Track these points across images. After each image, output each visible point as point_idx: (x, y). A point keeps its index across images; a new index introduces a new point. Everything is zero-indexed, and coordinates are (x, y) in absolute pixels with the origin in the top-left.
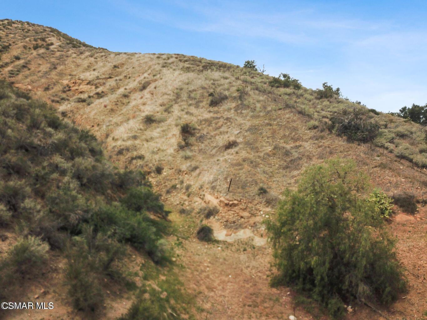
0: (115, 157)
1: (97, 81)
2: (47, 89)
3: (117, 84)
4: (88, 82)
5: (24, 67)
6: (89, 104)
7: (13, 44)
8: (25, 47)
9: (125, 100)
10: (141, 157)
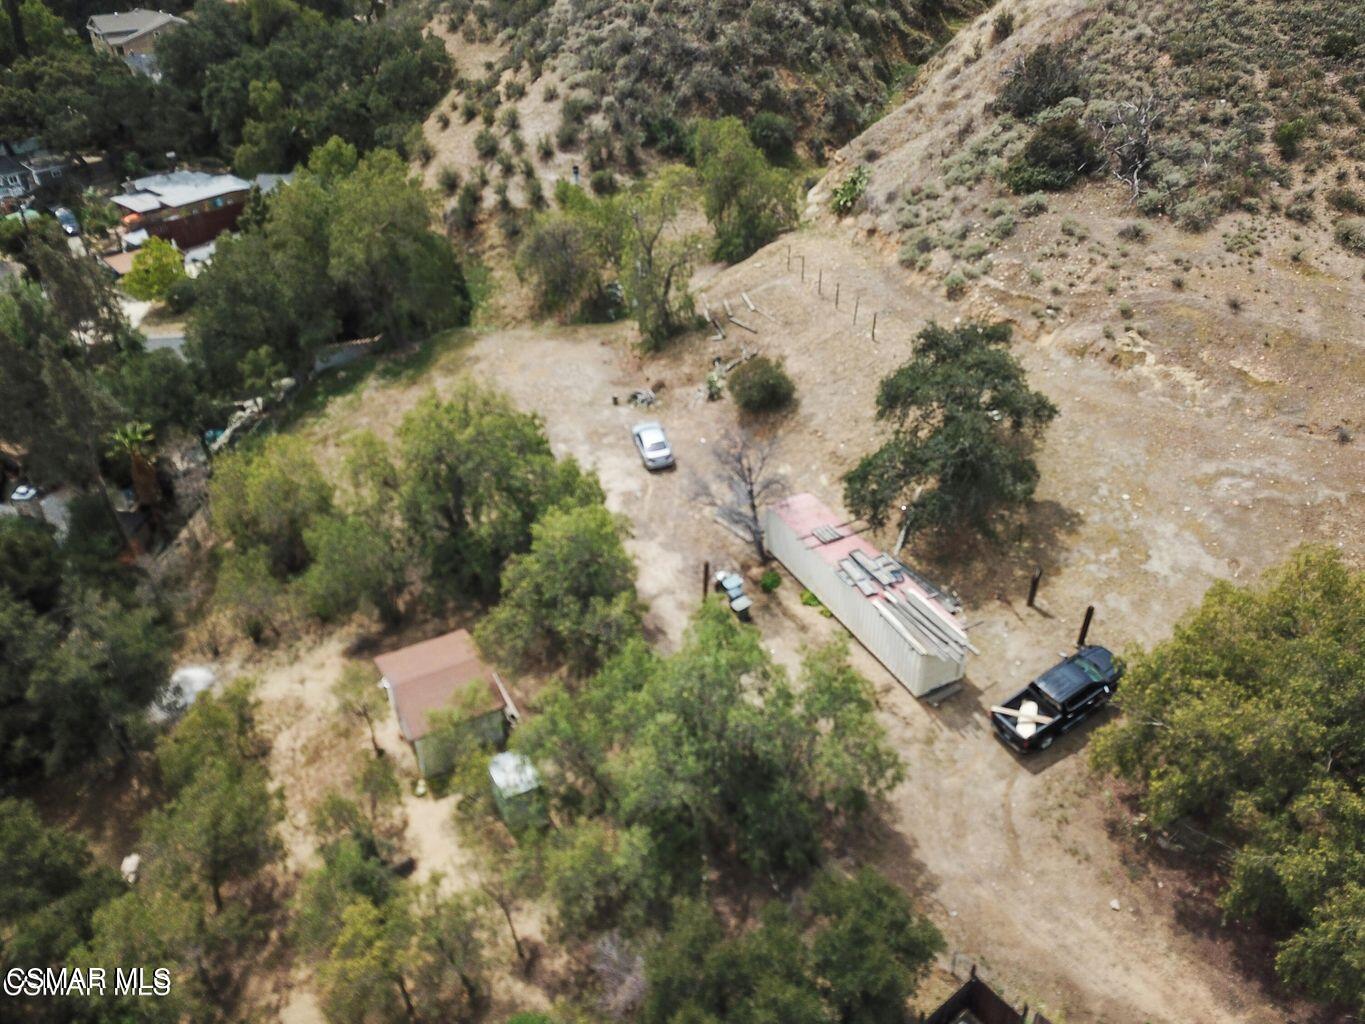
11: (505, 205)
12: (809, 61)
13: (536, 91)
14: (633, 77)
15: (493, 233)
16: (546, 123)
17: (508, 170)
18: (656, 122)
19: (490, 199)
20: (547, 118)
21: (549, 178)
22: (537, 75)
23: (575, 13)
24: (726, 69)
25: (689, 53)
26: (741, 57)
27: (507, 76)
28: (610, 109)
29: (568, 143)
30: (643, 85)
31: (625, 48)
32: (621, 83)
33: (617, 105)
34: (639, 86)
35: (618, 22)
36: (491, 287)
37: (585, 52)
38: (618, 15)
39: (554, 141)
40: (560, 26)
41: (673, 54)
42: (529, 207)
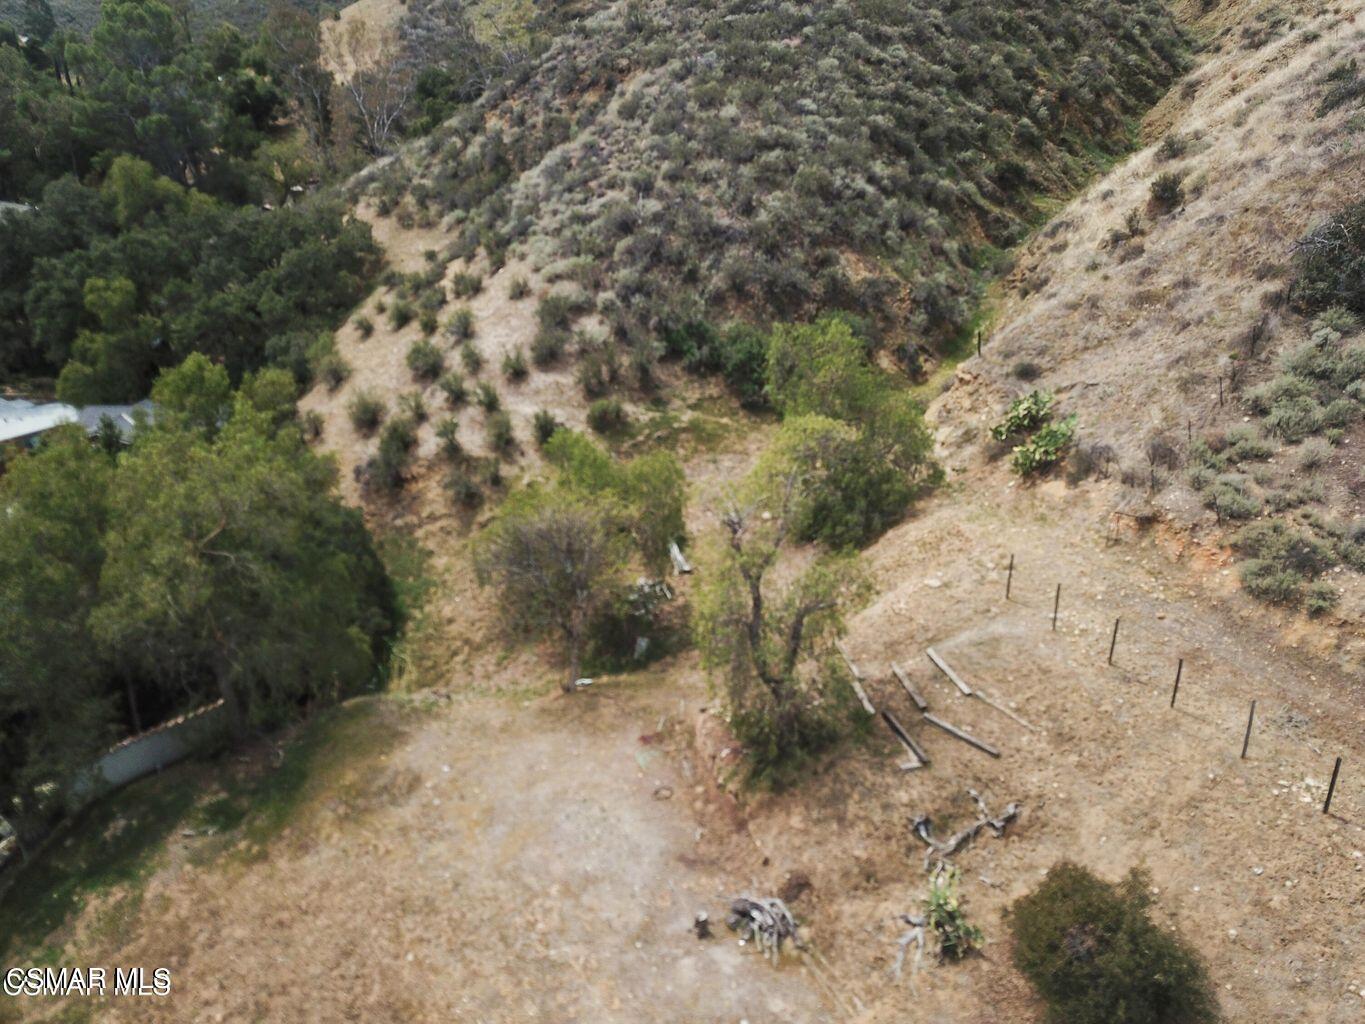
10: (1063, 248)
11: (453, 452)
12: (884, 242)
13: (498, 287)
14: (640, 266)
15: (434, 493)
16: (514, 330)
17: (458, 399)
18: (680, 327)
19: (429, 443)
20: (514, 322)
21: (521, 410)
22: (499, 264)
23: (550, 187)
24: (772, 251)
25: (717, 232)
26: (791, 237)
27: (456, 267)
28: (608, 309)
29: (549, 357)
30: (655, 276)
31: (626, 226)
32: (624, 274)
33: (619, 303)
34: (650, 277)
35: (611, 194)
36: (428, 584)
37: (567, 233)
38: (611, 185)
39: (528, 355)
40: (530, 203)
41: (696, 233)
42: (492, 456)
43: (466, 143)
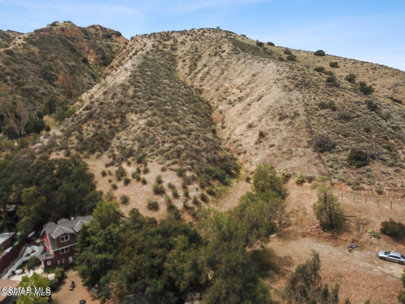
0: (232, 143)
1: (242, 87)
2: (217, 90)
3: (251, 91)
4: (237, 87)
5: (208, 73)
6: (233, 106)
7: (203, 53)
8: (210, 55)
9: (248, 107)
10: (241, 145)
11: (185, 207)
15: (187, 217)
28: (190, 169)
39: (184, 183)
43: (81, 133)
